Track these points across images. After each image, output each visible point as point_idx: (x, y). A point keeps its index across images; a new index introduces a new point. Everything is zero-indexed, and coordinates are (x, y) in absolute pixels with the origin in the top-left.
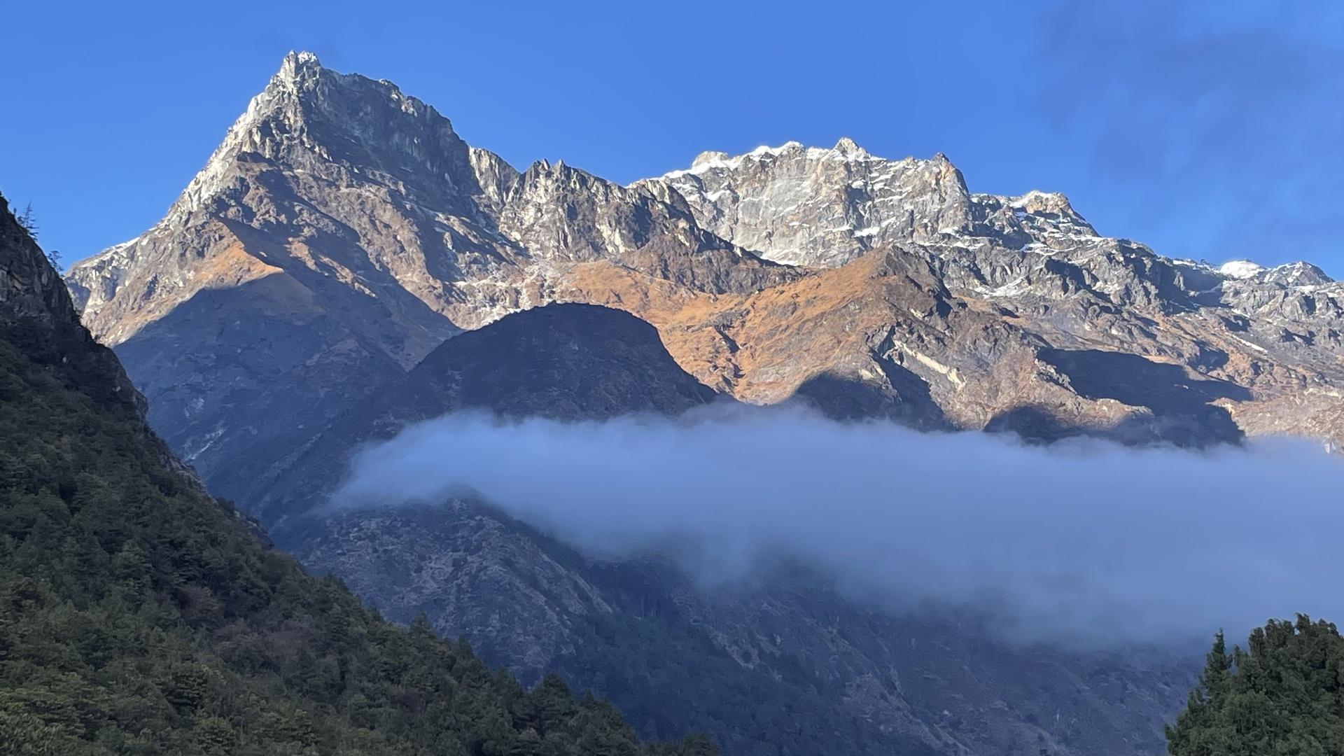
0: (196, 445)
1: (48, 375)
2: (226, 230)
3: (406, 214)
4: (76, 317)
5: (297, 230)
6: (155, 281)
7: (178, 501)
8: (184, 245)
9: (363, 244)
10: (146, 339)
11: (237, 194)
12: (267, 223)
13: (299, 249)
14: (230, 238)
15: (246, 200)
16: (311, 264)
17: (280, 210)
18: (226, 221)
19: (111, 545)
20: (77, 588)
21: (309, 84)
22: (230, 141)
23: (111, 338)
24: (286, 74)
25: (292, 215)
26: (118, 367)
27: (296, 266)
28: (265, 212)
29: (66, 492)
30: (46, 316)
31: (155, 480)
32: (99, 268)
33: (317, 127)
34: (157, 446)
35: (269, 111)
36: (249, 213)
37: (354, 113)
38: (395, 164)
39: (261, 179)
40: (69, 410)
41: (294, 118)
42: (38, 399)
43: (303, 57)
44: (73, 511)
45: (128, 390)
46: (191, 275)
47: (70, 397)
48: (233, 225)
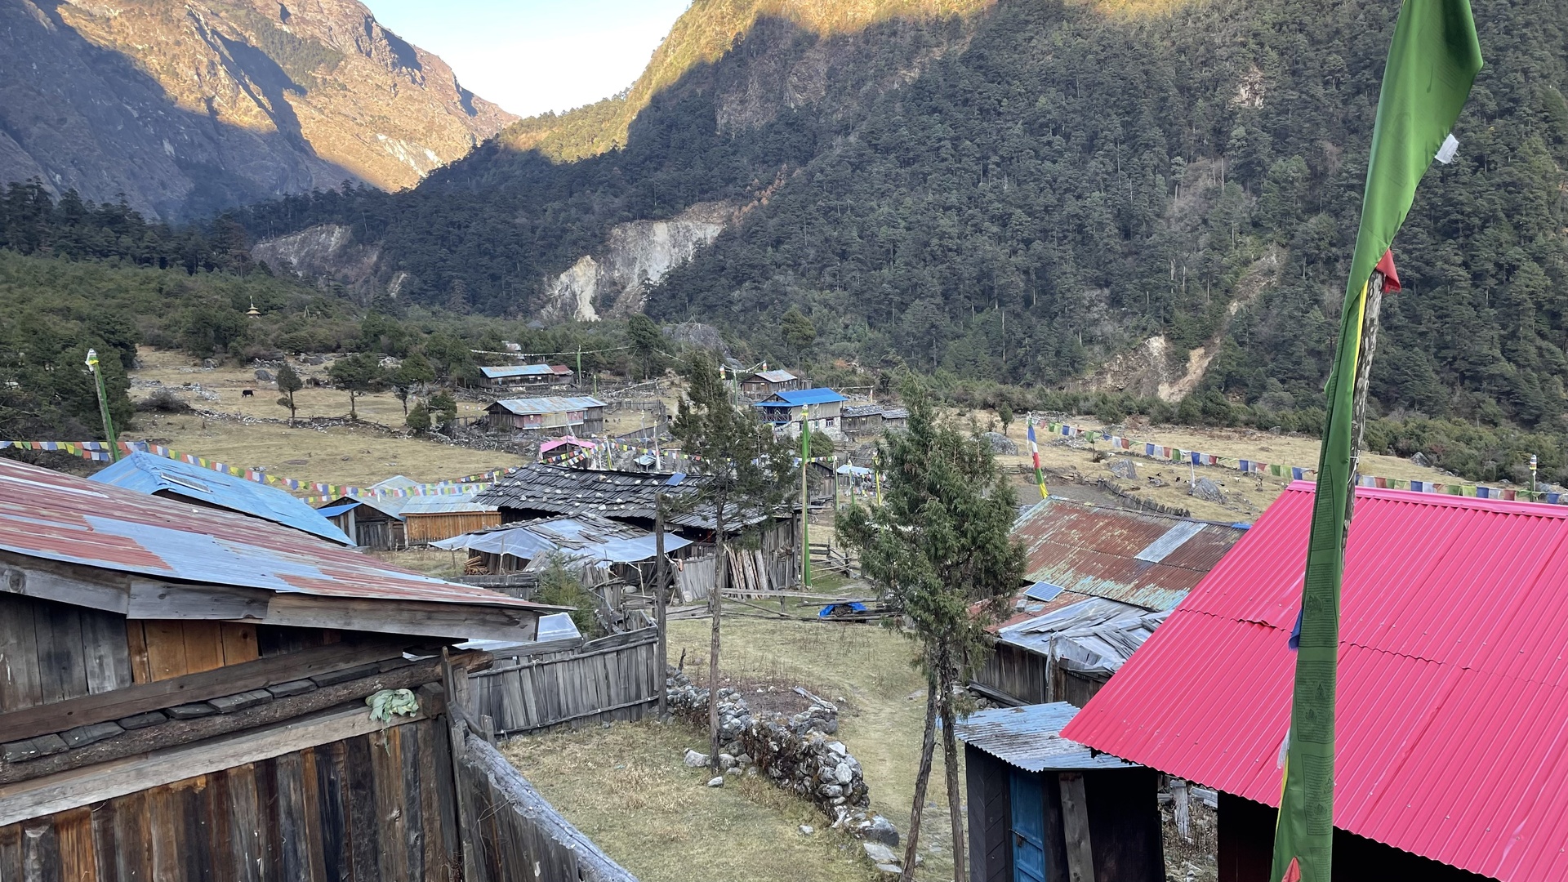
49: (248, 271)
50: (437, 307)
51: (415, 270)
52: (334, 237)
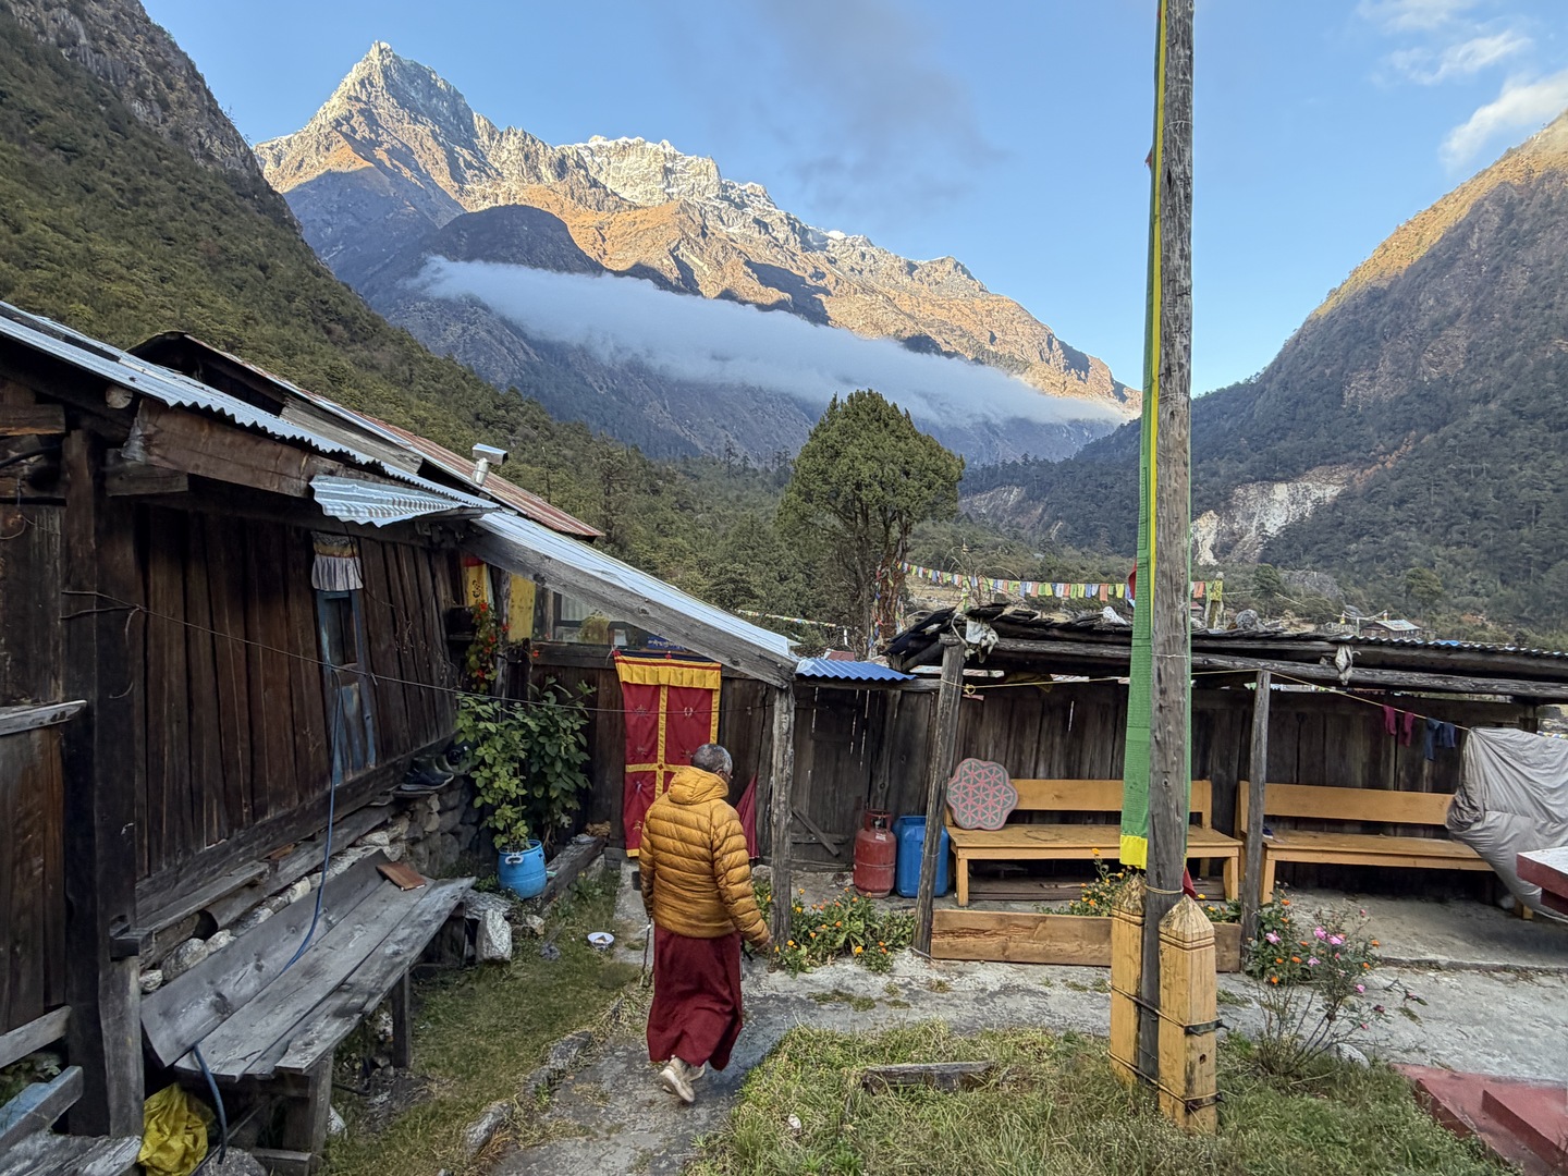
0: (328, 253)
1: (247, 203)
2: (341, 138)
3: (440, 144)
4: (261, 174)
5: (381, 144)
6: (302, 160)
7: (322, 281)
8: (319, 143)
9: (416, 157)
10: (300, 193)
11: (348, 119)
12: (364, 138)
13: (380, 154)
14: (344, 142)
15: (352, 122)
16: (388, 164)
17: (371, 131)
18: (340, 132)
19: (290, 298)
20: (273, 318)
21: (387, 61)
22: (342, 86)
23: (282, 188)
24: (374, 53)
25: (378, 135)
26: (285, 205)
27: (380, 164)
28: (363, 132)
29: (263, 268)
30: (244, 171)
31: (309, 268)
32: (271, 148)
33: (391, 86)
34: (308, 250)
35: (365, 73)
36: (354, 131)
37: (411, 82)
38: (434, 116)
39: (361, 112)
40: (260, 225)
41: (379, 81)
42: (243, 216)
43: (383, 45)
44: (268, 278)
45: (291, 219)
46: (322, 160)
47: (262, 218)
48: (346, 136)
50: (1085, 549)
51: (1069, 519)
52: (1014, 495)
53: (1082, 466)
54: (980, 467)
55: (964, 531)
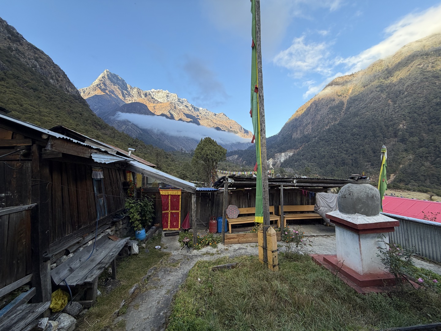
0: (96, 111)
1: (77, 101)
2: (98, 88)
3: (120, 90)
4: (80, 95)
5: (107, 90)
6: (90, 92)
7: (94, 117)
8: (93, 89)
9: (115, 92)
10: (89, 99)
11: (100, 84)
12: (103, 88)
13: (107, 92)
14: (99, 89)
15: (101, 85)
16: (109, 94)
17: (105, 87)
18: (98, 87)
19: (87, 120)
20: (83, 124)
21: (108, 73)
22: (98, 78)
23: (85, 98)
24: (105, 71)
25: (106, 88)
26: (86, 101)
27: (107, 93)
28: (103, 87)
29: (81, 114)
30: (76, 94)
31: (91, 114)
32: (83, 90)
33: (109, 78)
34: (91, 111)
35: (103, 76)
36: (101, 87)
37: (114, 78)
38: (119, 84)
39: (103, 83)
40: (80, 105)
41: (106, 77)
42: (76, 103)
43: (107, 70)
44: (82, 116)
45: (87, 104)
46: (94, 92)
47: (80, 104)
48: (99, 88)
49: (226, 161)
50: (250, 166)
51: (247, 161)
52: (236, 156)
53: (248, 151)
54: (230, 151)
55: (228, 164)
